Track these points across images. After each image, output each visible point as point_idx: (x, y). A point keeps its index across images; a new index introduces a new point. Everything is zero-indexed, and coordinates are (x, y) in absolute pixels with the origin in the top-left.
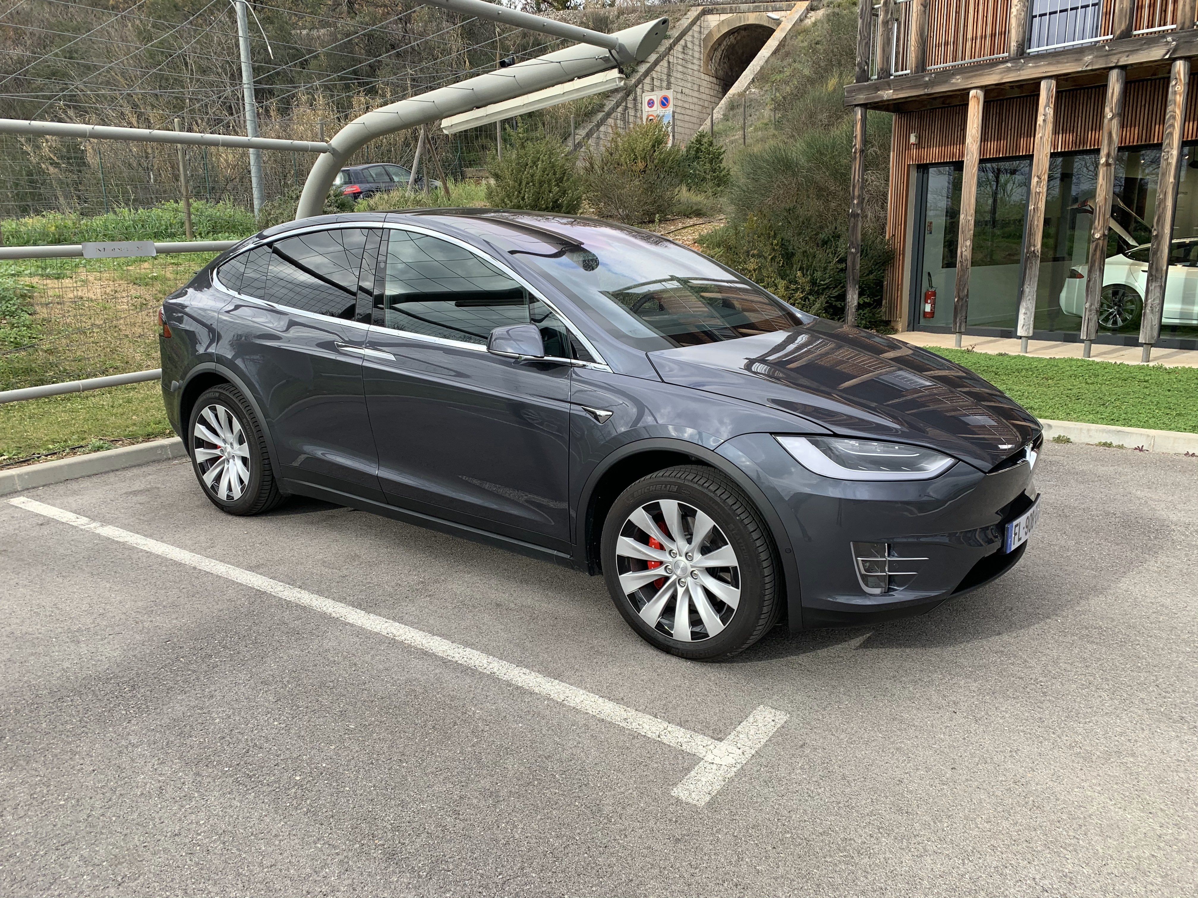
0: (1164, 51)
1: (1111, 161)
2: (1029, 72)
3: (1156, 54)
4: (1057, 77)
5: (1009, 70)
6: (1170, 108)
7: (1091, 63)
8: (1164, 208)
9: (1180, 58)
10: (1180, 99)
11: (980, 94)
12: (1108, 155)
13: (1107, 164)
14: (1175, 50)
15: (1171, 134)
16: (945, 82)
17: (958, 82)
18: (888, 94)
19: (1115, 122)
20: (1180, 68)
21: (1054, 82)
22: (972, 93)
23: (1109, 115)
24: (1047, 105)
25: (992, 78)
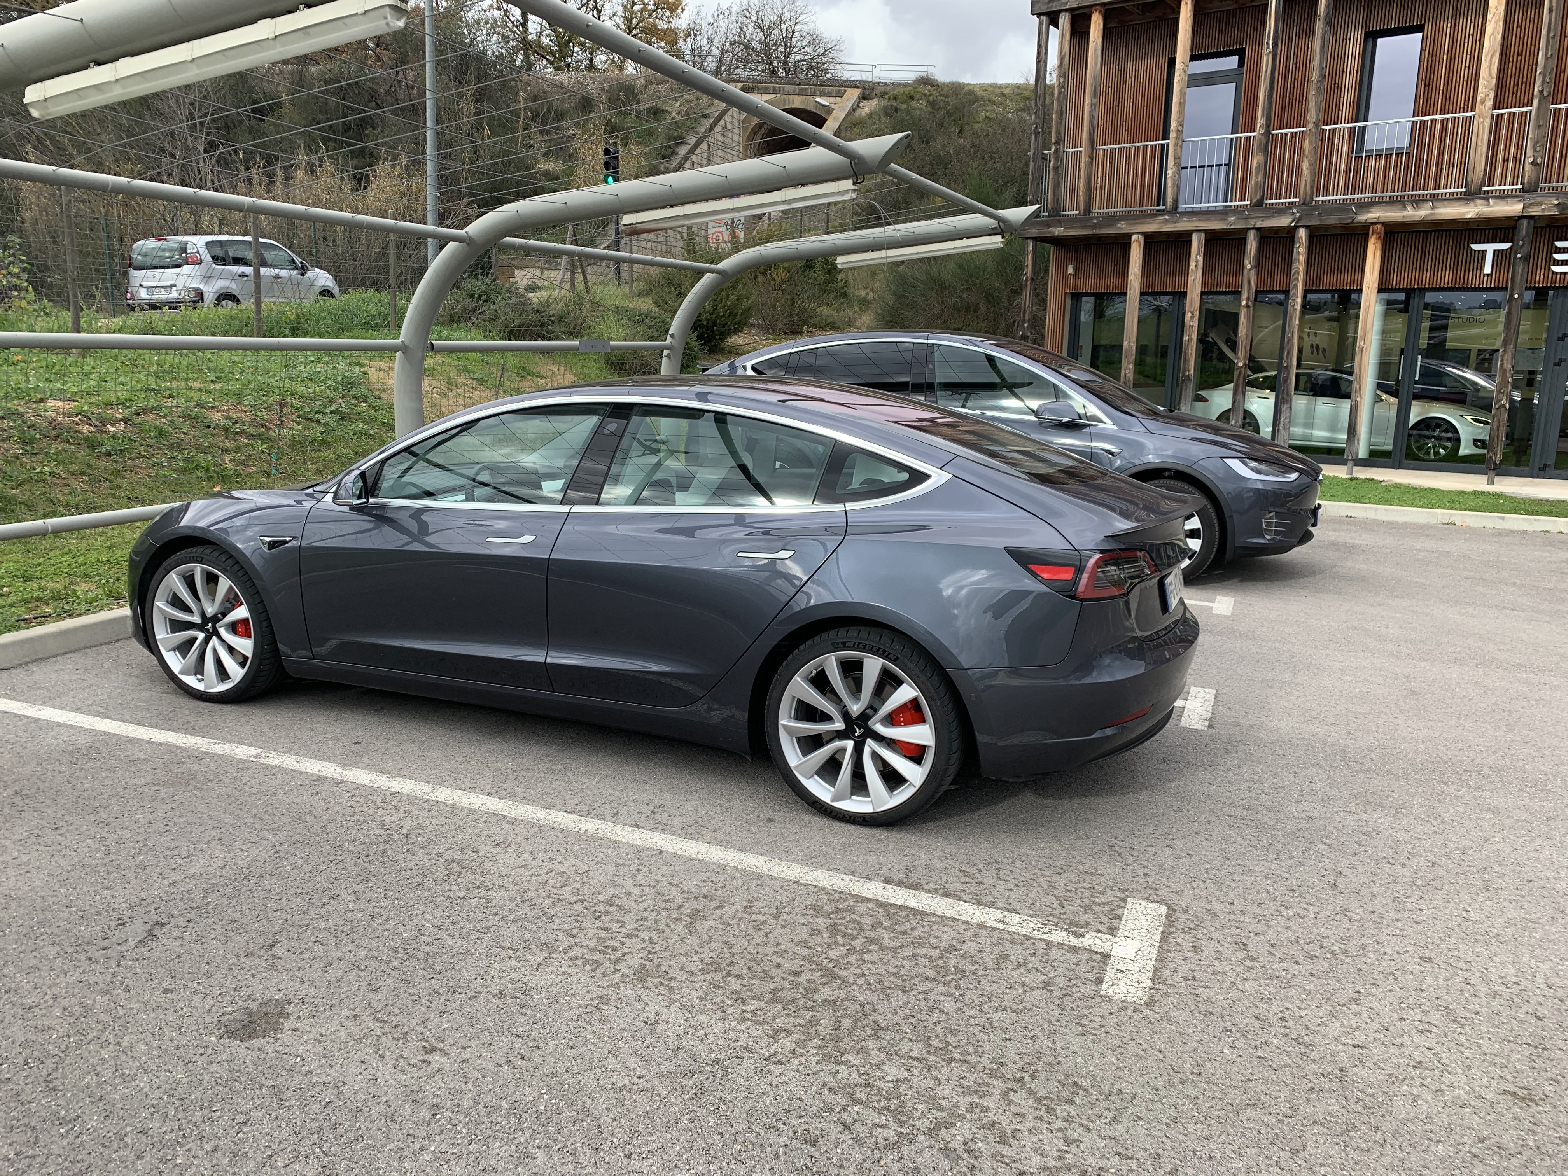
0: (1290, 220)
1: (1250, 304)
2: (1183, 225)
3: (1284, 221)
4: (1206, 232)
5: (1167, 221)
6: (1294, 265)
7: (1234, 223)
8: (1293, 344)
9: (1302, 226)
10: (1302, 258)
11: (1141, 238)
12: (1248, 299)
13: (1247, 306)
14: (1299, 220)
15: (1296, 285)
16: (1112, 225)
17: (1123, 227)
18: (1059, 231)
19: (1253, 273)
20: (1302, 233)
21: (1203, 235)
22: (1134, 237)
23: (1249, 267)
24: (1198, 253)
25: (1151, 227)
